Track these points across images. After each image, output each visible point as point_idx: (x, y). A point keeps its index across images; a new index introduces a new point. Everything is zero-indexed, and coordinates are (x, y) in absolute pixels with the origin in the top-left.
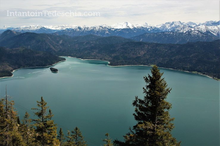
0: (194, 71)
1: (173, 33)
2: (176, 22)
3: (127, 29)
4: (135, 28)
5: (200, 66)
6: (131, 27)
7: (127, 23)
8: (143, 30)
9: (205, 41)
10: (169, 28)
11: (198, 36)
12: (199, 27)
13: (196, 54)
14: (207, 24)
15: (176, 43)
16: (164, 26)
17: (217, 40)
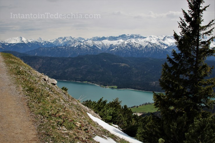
0: (85, 81)
1: (65, 47)
2: (67, 37)
3: (21, 43)
4: (29, 42)
5: (89, 77)
6: (26, 42)
7: (21, 38)
8: (38, 45)
9: (92, 54)
10: (62, 42)
11: (87, 50)
12: (87, 42)
13: (86, 66)
14: (94, 39)
15: (68, 57)
16: (57, 41)
17: (102, 53)
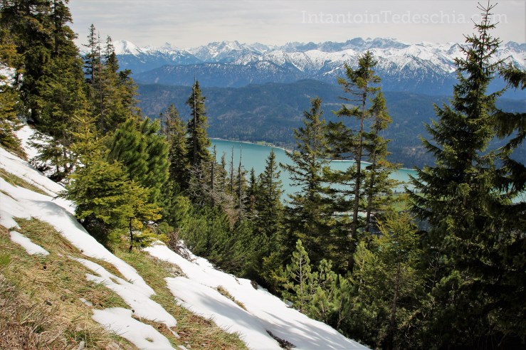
0: (260, 140)
1: (222, 64)
2: (228, 42)
3: (125, 56)
4: (143, 53)
5: (270, 131)
6: (135, 53)
7: (125, 43)
8: (161, 58)
9: (283, 81)
10: (216, 54)
11: (270, 72)
12: (272, 53)
13: (264, 107)
14: (289, 49)
15: (228, 86)
16: (205, 51)
17: (301, 81)
